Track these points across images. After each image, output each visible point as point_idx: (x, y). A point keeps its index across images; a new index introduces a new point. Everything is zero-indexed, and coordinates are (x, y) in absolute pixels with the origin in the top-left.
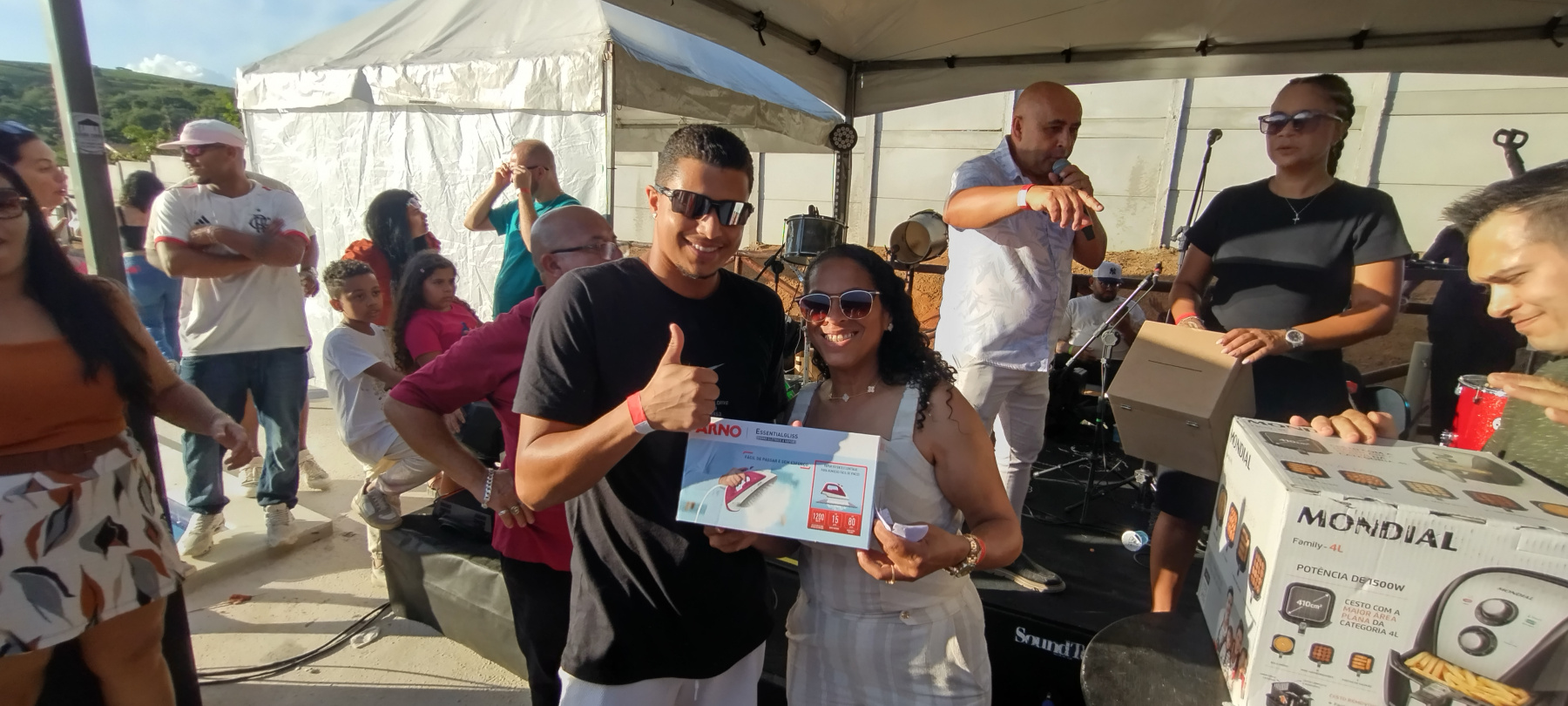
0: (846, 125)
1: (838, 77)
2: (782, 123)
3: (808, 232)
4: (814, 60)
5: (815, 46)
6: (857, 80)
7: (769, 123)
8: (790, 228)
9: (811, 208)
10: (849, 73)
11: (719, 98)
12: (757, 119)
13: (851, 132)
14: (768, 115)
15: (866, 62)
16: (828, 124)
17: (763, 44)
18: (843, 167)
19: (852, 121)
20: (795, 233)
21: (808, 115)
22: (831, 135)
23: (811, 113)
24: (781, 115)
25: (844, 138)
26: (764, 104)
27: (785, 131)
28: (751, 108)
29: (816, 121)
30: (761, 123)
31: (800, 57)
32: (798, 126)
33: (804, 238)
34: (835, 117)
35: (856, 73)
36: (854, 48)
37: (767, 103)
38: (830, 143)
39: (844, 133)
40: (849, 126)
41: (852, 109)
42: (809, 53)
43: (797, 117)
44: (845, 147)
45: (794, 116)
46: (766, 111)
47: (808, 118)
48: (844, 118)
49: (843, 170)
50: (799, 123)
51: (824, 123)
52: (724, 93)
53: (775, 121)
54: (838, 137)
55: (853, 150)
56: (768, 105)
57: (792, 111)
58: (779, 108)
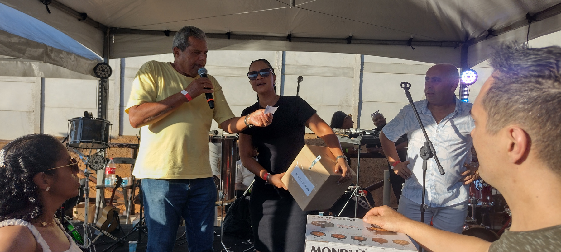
0: (104, 63)
1: (98, 36)
2: (62, 61)
3: (86, 128)
4: (82, 25)
5: (83, 17)
6: (110, 38)
7: (54, 60)
8: (72, 125)
9: (86, 113)
10: (105, 33)
11: (18, 44)
12: (45, 57)
13: (108, 68)
14: (53, 55)
15: (116, 28)
16: (93, 62)
17: (50, 12)
18: (103, 88)
19: (108, 62)
20: (77, 129)
21: (79, 56)
22: (95, 69)
23: (81, 55)
24: (61, 56)
25: (103, 71)
26: (50, 48)
27: (64, 65)
28: (41, 51)
29: (85, 61)
30: (47, 60)
31: (74, 23)
32: (73, 63)
33: (83, 131)
34: (97, 59)
35: (110, 34)
36: (107, 19)
37: (52, 48)
38: (94, 73)
39: (104, 68)
40: (106, 64)
41: (108, 52)
42: (79, 20)
43: (72, 57)
44: (104, 76)
45: (70, 57)
46: (52, 53)
47: (80, 58)
48: (103, 59)
49: (104, 90)
50: (74, 61)
51: (90, 62)
52: (22, 40)
53: (58, 59)
54: (99, 70)
55: (110, 78)
56: (52, 49)
57: (69, 53)
58: (60, 51)
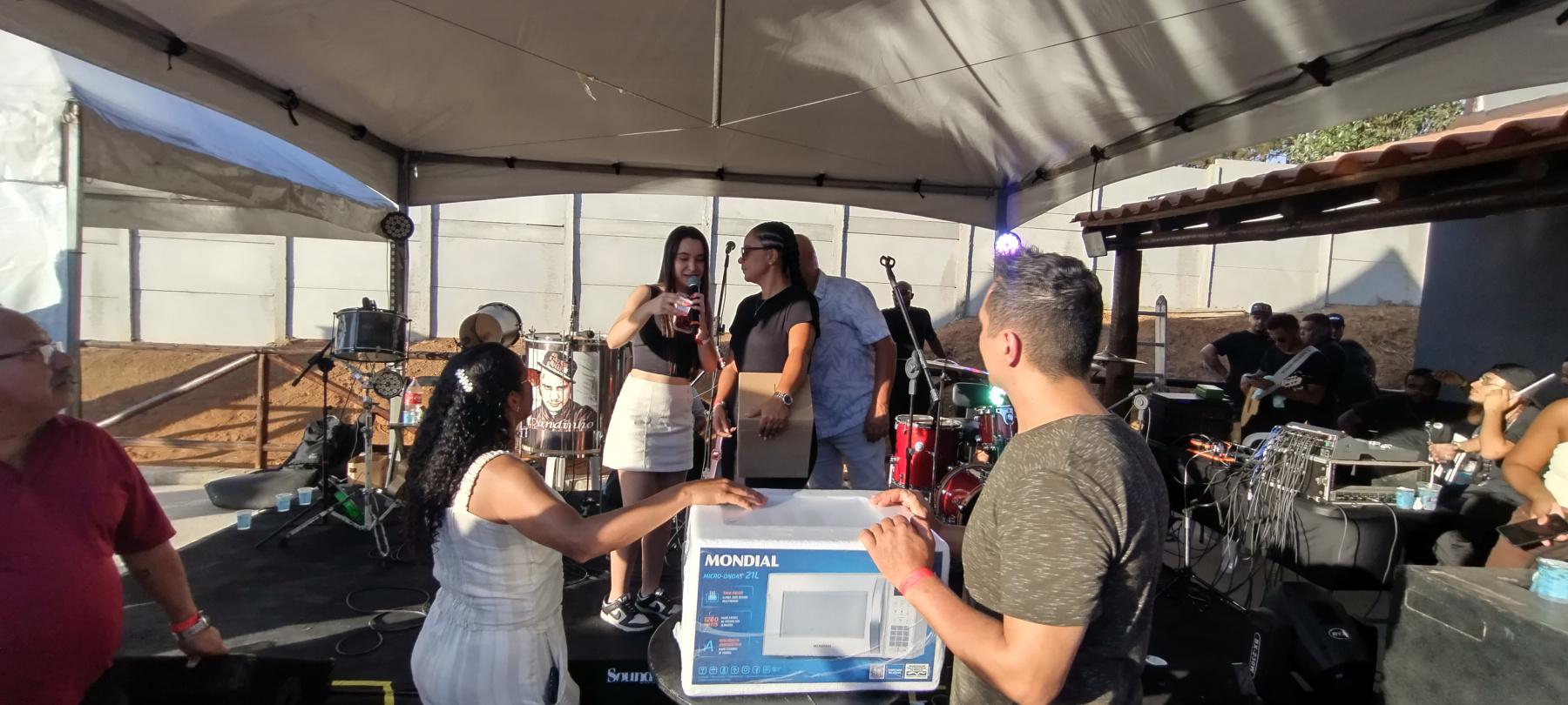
0: (399, 214)
1: (388, 165)
2: (322, 209)
3: (365, 326)
4: (359, 146)
5: (359, 132)
6: (410, 170)
7: (306, 208)
8: (341, 322)
9: (366, 301)
10: (400, 161)
11: (238, 178)
12: (290, 204)
13: (406, 221)
14: (304, 199)
15: (420, 152)
16: (378, 211)
17: (295, 123)
18: (398, 257)
19: (407, 211)
20: (348, 327)
21: (354, 201)
22: (383, 224)
23: (357, 199)
24: (320, 200)
25: (398, 227)
26: (299, 187)
27: (326, 217)
28: (280, 191)
29: (364, 208)
30: (294, 207)
31: (343, 141)
32: (342, 213)
33: (360, 332)
34: (385, 204)
35: (409, 162)
36: (404, 135)
37: (302, 186)
38: (381, 231)
39: (398, 222)
40: (404, 215)
41: (406, 194)
42: (353, 137)
43: (341, 203)
44: (399, 236)
45: (337, 202)
46: (302, 195)
47: (355, 204)
48: (397, 206)
49: (399, 260)
50: (343, 210)
51: (374, 211)
52: (245, 172)
53: (313, 206)
54: (391, 225)
55: (409, 239)
56: (303, 189)
57: (335, 196)
58: (317, 193)
